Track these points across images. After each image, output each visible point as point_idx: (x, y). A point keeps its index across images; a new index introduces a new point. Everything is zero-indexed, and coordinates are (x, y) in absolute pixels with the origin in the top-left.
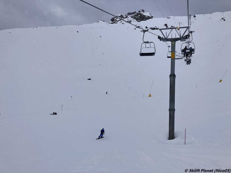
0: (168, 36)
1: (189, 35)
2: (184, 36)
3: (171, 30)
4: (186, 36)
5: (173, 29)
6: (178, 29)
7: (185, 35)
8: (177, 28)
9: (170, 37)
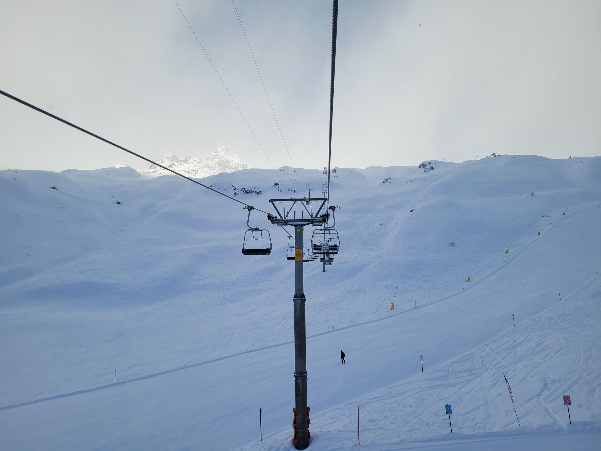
0: (287, 216)
1: (328, 215)
2: (318, 216)
3: (293, 202)
4: (323, 216)
5: (297, 202)
6: (308, 202)
7: (320, 214)
8: (304, 199)
9: (291, 217)
